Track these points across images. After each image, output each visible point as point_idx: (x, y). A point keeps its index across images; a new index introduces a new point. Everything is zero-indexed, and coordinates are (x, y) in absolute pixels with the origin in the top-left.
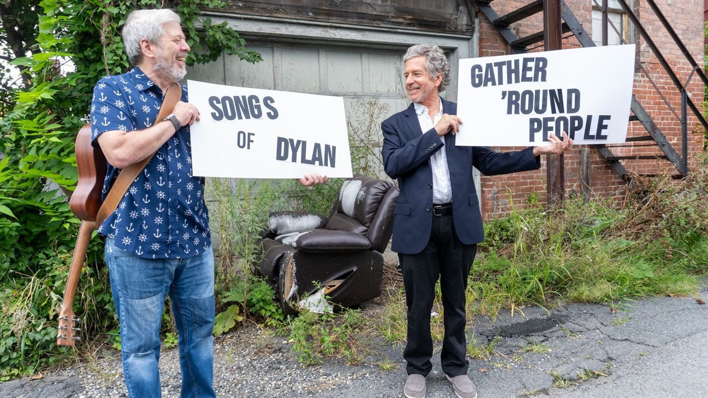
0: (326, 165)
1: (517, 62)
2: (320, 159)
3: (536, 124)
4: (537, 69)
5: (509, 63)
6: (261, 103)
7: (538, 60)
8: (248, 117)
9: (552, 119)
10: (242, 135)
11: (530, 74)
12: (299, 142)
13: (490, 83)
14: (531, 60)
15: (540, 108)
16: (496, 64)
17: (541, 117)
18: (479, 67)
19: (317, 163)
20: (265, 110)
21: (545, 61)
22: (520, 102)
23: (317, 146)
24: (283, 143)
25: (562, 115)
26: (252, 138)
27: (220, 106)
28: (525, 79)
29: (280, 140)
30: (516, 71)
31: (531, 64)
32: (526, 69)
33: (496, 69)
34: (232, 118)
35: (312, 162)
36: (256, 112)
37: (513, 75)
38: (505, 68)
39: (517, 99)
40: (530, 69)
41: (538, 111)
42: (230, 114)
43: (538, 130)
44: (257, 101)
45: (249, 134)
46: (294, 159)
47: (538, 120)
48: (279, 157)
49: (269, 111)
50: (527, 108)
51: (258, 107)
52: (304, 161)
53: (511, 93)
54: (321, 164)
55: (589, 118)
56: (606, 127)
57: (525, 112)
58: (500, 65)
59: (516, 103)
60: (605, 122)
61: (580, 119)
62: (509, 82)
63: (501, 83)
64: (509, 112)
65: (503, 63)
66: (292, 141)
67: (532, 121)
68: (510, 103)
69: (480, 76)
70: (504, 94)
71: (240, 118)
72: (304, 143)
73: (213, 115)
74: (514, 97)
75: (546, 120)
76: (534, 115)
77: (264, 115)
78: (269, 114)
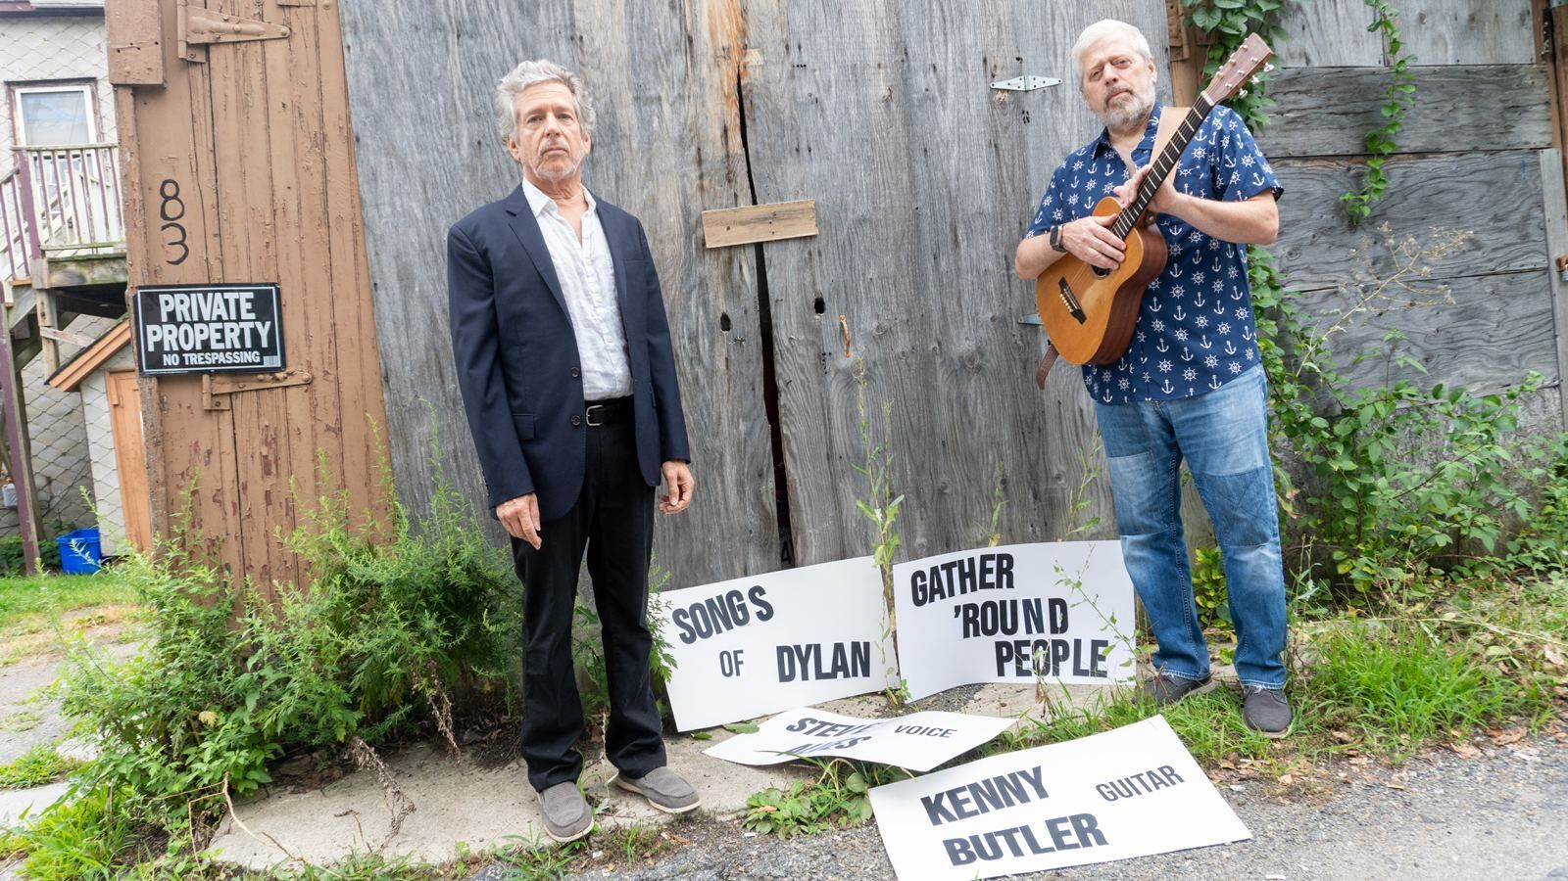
0: (855, 674)
1: (971, 561)
2: (844, 668)
3: (1004, 650)
4: (1000, 571)
5: (961, 562)
6: (747, 600)
7: (1001, 557)
8: (729, 627)
9: (1027, 643)
10: (725, 657)
11: (991, 578)
12: (809, 647)
13: (937, 596)
14: (991, 557)
15: (1009, 627)
16: (944, 567)
17: (1011, 639)
18: (920, 574)
19: (840, 674)
20: (753, 609)
21: (1009, 558)
22: (979, 619)
23: (839, 648)
24: (786, 655)
25: (1041, 637)
26: (740, 657)
27: (689, 621)
28: (985, 585)
29: (781, 650)
30: (972, 574)
31: (991, 564)
32: (985, 571)
33: (943, 574)
34: (707, 635)
35: (832, 675)
36: (741, 616)
37: (968, 580)
38: (955, 571)
39: (976, 614)
40: (990, 571)
41: (1006, 631)
42: (704, 630)
43: (1009, 658)
44: (740, 597)
45: (736, 653)
46: (805, 677)
47: (1007, 644)
48: (784, 678)
49: (759, 609)
50: (990, 627)
51: (743, 608)
52: (820, 675)
53: (967, 607)
54: (846, 675)
55: (1078, 643)
56: (1103, 658)
57: (988, 633)
58: (948, 567)
59: (974, 620)
60: (1101, 650)
61: (1064, 644)
62: (963, 591)
63: (952, 593)
64: (966, 635)
65: (953, 564)
66: (798, 648)
67: (999, 645)
68: (967, 621)
69: (923, 588)
70: (957, 609)
71: (719, 631)
72: (818, 648)
73: (683, 636)
74: (971, 612)
75: (1020, 644)
76: (1000, 636)
77: (753, 617)
78: (760, 614)
